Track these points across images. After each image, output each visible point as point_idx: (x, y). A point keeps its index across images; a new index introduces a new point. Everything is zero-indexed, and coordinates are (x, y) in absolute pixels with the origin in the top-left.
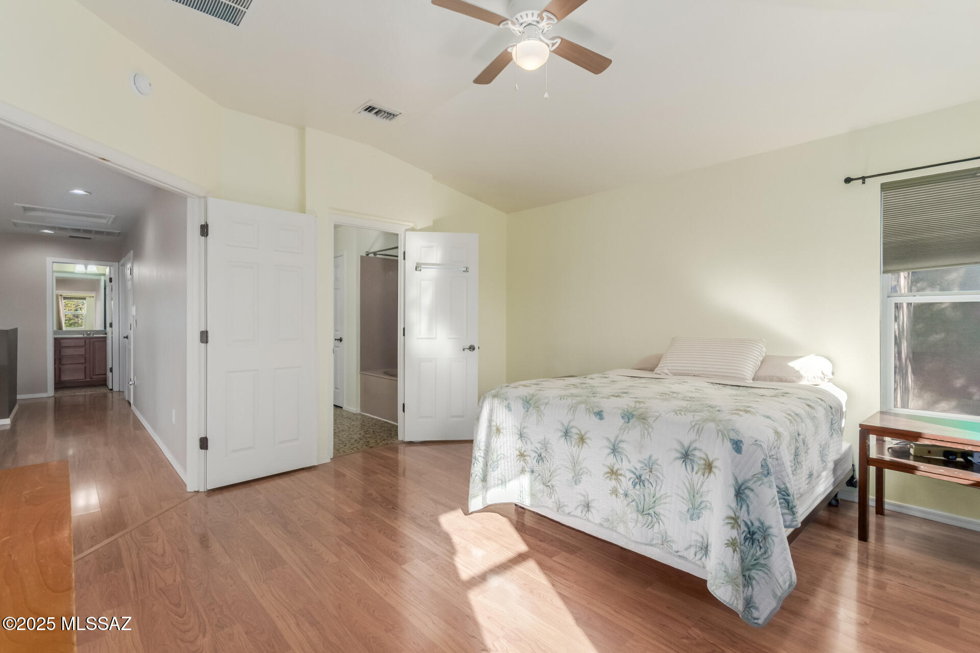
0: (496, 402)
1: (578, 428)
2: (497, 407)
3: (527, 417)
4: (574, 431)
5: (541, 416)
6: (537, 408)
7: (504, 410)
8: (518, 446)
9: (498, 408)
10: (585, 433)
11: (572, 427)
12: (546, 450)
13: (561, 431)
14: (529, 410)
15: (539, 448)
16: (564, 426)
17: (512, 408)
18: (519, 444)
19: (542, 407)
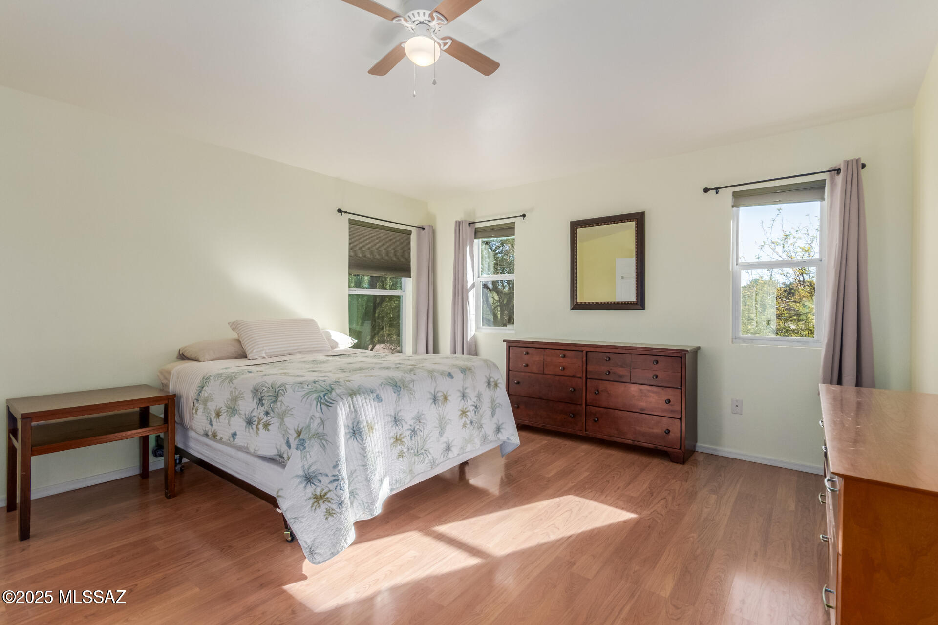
0: (359, 399)
1: (441, 391)
2: (362, 404)
3: (400, 400)
4: (439, 394)
5: (412, 394)
6: (407, 388)
7: (372, 402)
8: (392, 434)
9: (365, 404)
10: (447, 393)
11: (438, 392)
12: (419, 422)
13: (431, 399)
14: (400, 393)
15: (413, 424)
16: (432, 393)
17: (383, 398)
18: (394, 431)
19: (411, 385)
